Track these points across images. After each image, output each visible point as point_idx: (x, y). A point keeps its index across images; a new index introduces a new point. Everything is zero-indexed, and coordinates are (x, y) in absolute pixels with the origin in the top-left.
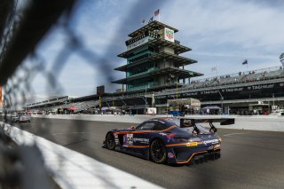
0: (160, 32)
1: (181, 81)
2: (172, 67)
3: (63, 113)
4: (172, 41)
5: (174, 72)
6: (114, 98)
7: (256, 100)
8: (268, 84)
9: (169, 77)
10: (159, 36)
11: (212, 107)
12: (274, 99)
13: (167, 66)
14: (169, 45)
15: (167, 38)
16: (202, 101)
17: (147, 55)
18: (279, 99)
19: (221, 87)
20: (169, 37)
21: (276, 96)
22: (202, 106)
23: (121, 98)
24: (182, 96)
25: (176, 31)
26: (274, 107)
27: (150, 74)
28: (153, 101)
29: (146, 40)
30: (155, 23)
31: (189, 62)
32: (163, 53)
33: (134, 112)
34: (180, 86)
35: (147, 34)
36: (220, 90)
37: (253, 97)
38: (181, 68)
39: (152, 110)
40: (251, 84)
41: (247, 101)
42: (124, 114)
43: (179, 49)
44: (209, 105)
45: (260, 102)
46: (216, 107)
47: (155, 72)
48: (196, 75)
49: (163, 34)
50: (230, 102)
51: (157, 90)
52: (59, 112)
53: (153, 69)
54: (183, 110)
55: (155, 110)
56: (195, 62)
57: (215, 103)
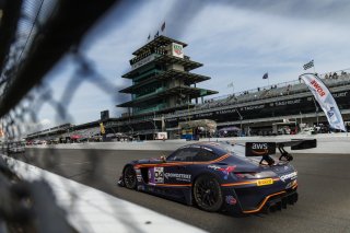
0: (167, 48)
1: (193, 101)
2: (183, 86)
3: (65, 142)
4: (181, 56)
5: (185, 91)
6: (120, 124)
7: (281, 118)
8: (294, 99)
9: (180, 97)
10: (166, 52)
11: (229, 129)
12: (301, 116)
13: (176, 85)
14: (177, 61)
15: (175, 54)
16: (217, 122)
17: (154, 74)
18: (307, 116)
19: (240, 106)
20: (177, 53)
21: (303, 113)
22: (218, 128)
23: (128, 123)
24: (195, 118)
25: (185, 46)
26: (302, 125)
27: (158, 94)
28: (163, 125)
29: (152, 58)
30: (162, 38)
31: (201, 79)
32: (172, 71)
33: (142, 138)
34: (192, 107)
35: (153, 52)
36: (239, 108)
37: (277, 114)
38: (192, 86)
39: (162, 135)
40: (274, 100)
41: (271, 119)
42: (131, 140)
43: (189, 65)
44: (227, 126)
45: (286, 120)
46: (235, 128)
47: (164, 92)
48: (209, 93)
49: (171, 50)
50: (250, 121)
51: (166, 112)
52: (61, 142)
53: (161, 89)
54: (198, 134)
55: (166, 134)
56: (208, 78)
57: (233, 123)
